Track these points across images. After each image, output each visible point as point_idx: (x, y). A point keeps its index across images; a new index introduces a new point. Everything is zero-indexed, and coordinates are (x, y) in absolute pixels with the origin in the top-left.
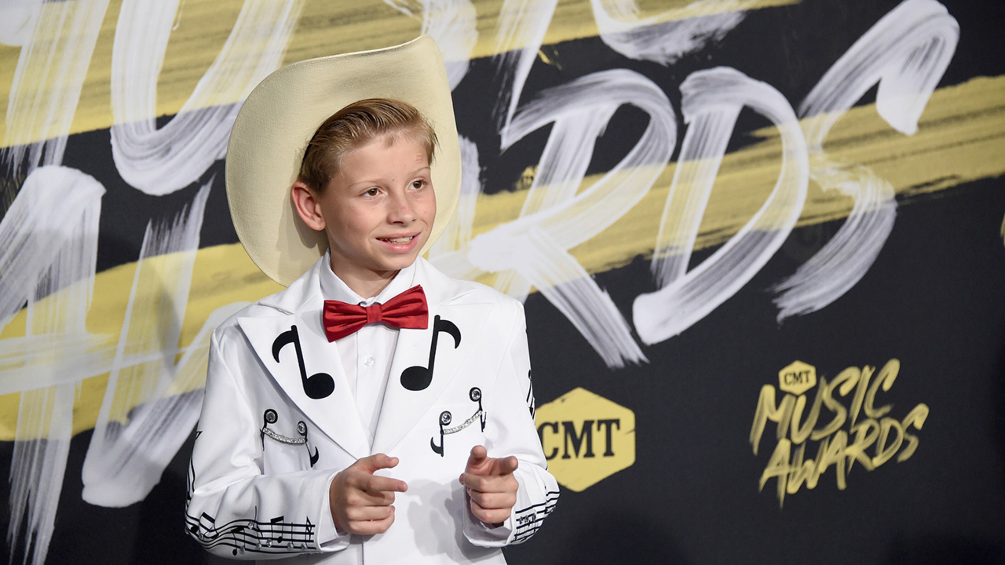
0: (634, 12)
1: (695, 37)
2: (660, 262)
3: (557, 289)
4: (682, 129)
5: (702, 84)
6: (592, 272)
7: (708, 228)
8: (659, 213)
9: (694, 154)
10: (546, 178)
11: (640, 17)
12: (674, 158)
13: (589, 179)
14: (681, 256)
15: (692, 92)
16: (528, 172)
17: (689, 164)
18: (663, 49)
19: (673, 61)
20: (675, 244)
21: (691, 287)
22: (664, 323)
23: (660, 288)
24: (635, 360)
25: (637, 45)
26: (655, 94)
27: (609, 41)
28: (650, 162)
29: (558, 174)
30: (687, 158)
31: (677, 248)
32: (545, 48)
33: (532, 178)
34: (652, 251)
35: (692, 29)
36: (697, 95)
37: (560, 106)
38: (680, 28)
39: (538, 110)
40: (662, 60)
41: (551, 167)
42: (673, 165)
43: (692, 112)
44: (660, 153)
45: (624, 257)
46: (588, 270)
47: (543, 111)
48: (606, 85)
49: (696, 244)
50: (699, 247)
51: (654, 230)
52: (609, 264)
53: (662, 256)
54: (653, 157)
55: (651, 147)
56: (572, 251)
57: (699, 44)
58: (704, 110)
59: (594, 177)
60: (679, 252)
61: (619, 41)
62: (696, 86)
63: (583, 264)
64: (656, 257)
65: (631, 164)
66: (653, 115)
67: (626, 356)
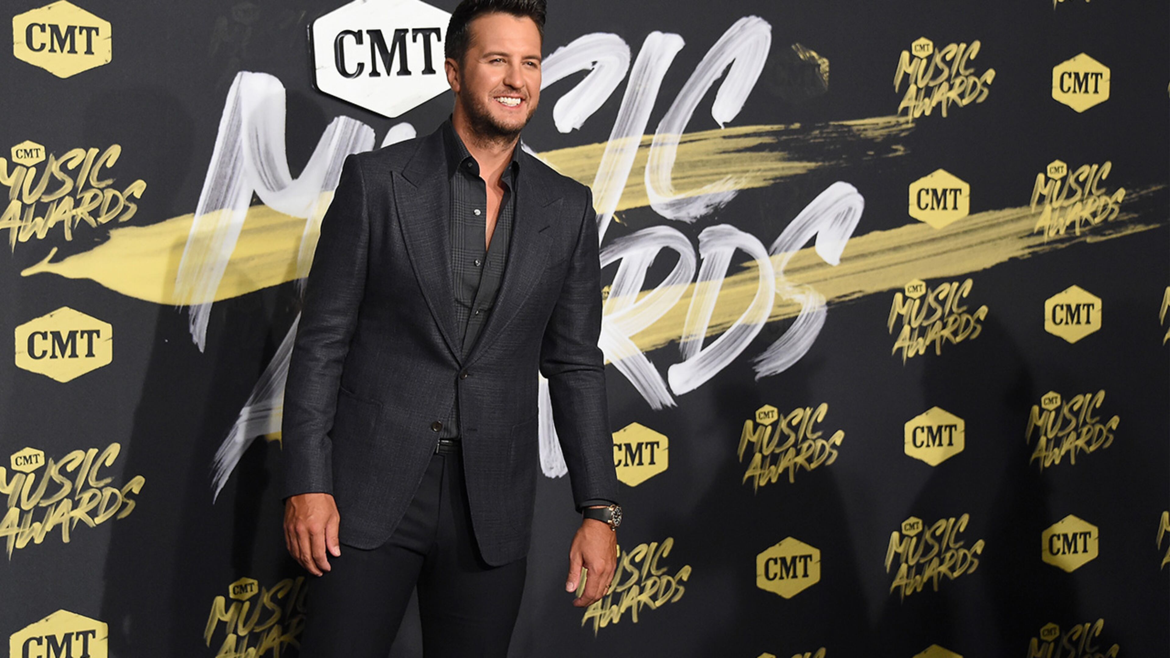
0: (671, 191)
1: (707, 206)
2: (685, 344)
3: (622, 361)
4: (699, 262)
5: (711, 234)
6: (644, 351)
7: (714, 323)
8: (685, 314)
9: (706, 278)
10: (616, 293)
11: (675, 194)
12: (695, 280)
13: (642, 293)
14: (698, 340)
15: (706, 240)
16: (606, 289)
17: (704, 283)
18: (689, 214)
19: (694, 221)
20: (694, 333)
21: (704, 359)
22: (687, 382)
23: (685, 360)
24: (669, 405)
25: (673, 211)
26: (683, 240)
27: (655, 208)
28: (679, 282)
29: (624, 291)
30: (702, 280)
31: (696, 335)
32: (617, 213)
33: (608, 293)
34: (680, 338)
35: (706, 201)
36: (708, 241)
37: (626, 248)
38: (699, 201)
39: (612, 251)
40: (688, 220)
41: (620, 286)
42: (694, 284)
43: (705, 252)
44: (686, 277)
45: (663, 342)
46: (641, 350)
47: (616, 251)
48: (654, 235)
49: (707, 333)
50: (708, 335)
51: (682, 324)
52: (654, 346)
53: (686, 340)
54: (681, 279)
55: (680, 273)
56: (632, 338)
57: (710, 210)
58: (713, 251)
59: (646, 292)
60: (697, 338)
61: (662, 209)
62: (708, 236)
63: (638, 346)
64: (682, 341)
65: (667, 284)
66: (681, 254)
67: (663, 403)
